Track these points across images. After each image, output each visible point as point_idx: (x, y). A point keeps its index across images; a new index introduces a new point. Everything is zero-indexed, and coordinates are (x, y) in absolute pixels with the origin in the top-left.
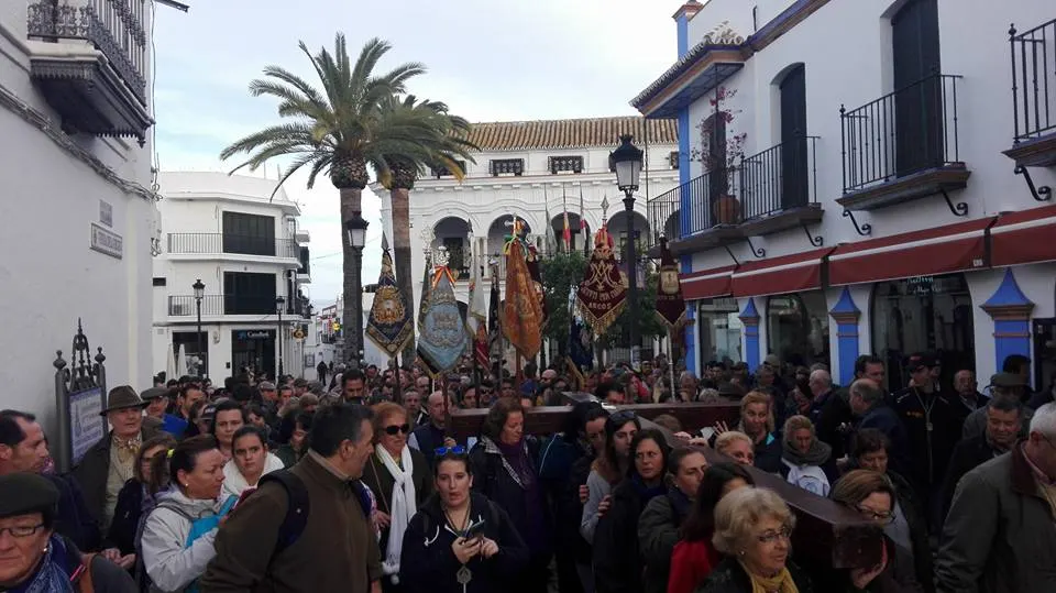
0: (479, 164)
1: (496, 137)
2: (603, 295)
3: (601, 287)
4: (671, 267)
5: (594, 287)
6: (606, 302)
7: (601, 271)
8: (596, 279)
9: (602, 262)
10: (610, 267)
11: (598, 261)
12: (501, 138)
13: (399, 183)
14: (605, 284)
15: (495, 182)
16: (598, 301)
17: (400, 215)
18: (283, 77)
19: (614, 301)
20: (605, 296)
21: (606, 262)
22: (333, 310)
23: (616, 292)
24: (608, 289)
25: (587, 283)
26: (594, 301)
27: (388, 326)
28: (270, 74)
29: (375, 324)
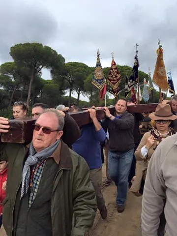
3: (114, 76)
5: (112, 76)
7: (114, 72)
10: (116, 70)
11: (112, 69)
16: (114, 80)
19: (118, 80)
20: (115, 79)
21: (115, 69)
23: (118, 77)
25: (110, 76)
29: (95, 79)
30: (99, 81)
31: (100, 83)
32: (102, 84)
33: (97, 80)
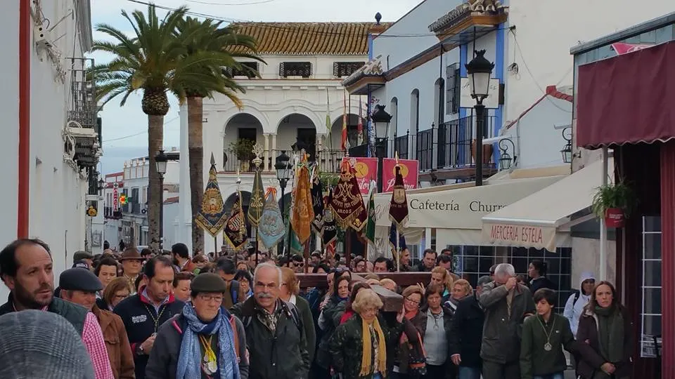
0: (270, 65)
1: (288, 38)
2: (346, 204)
3: (345, 199)
4: (401, 186)
5: (340, 199)
6: (348, 209)
7: (345, 189)
8: (342, 194)
9: (346, 183)
10: (351, 186)
11: (343, 183)
12: (293, 40)
13: (193, 93)
14: (348, 197)
15: (285, 84)
16: (343, 208)
17: (195, 119)
18: (108, 32)
19: (354, 208)
20: (347, 205)
21: (348, 183)
22: (120, 179)
23: (355, 202)
24: (349, 200)
25: (337, 196)
26: (340, 208)
27: (211, 216)
28: (99, 30)
29: (203, 214)
30: (210, 218)
31: (214, 223)
32: (217, 225)
33: (207, 216)
